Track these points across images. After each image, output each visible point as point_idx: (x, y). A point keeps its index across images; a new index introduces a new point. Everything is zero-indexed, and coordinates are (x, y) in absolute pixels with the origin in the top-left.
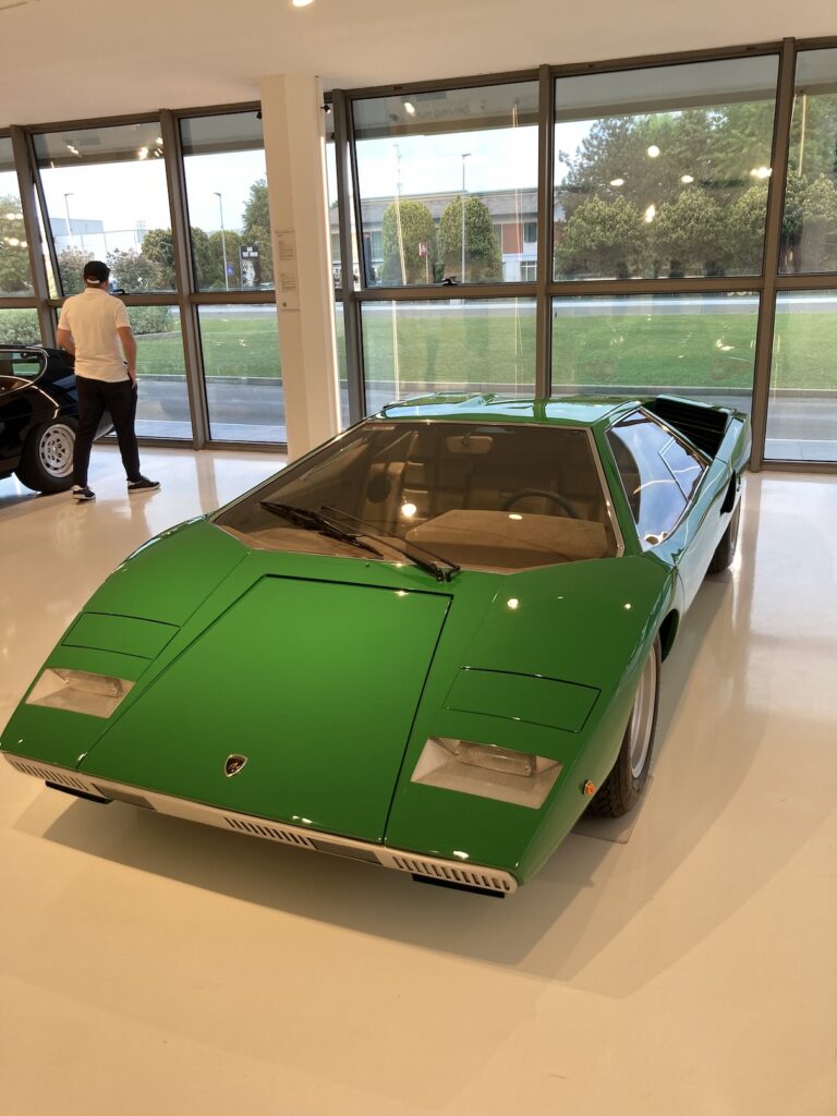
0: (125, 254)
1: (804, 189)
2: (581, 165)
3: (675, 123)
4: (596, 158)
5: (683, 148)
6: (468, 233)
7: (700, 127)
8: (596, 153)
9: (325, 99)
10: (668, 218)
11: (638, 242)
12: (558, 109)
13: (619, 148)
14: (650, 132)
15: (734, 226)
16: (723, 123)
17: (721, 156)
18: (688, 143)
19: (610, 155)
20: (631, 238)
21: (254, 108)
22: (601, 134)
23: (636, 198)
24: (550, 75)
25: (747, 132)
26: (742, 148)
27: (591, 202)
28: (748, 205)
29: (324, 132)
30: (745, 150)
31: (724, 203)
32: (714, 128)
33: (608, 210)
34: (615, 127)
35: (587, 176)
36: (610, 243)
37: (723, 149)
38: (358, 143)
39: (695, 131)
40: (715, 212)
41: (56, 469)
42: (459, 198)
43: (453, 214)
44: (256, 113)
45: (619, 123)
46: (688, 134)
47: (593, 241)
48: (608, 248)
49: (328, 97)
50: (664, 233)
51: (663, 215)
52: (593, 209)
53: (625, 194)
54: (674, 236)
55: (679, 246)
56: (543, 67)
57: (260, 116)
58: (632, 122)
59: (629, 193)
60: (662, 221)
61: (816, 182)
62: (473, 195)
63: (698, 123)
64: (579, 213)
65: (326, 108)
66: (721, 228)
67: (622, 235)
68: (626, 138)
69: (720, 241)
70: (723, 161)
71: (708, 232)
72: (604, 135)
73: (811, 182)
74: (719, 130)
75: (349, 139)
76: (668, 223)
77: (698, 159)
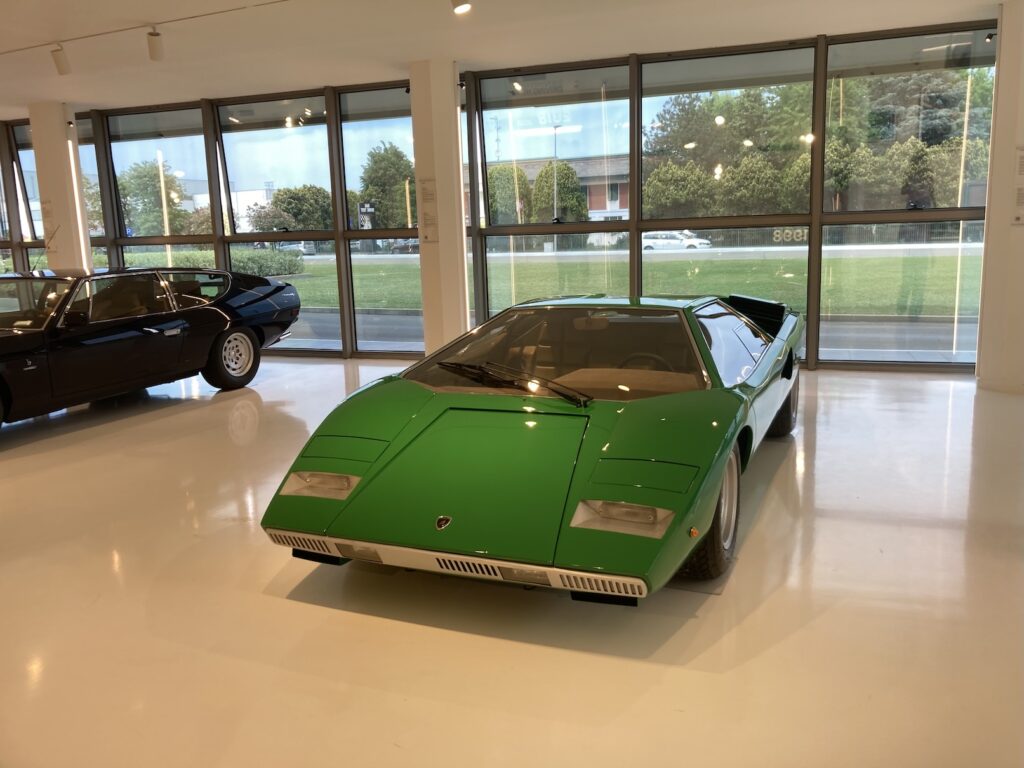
0: (263, 208)
1: (847, 156)
2: (656, 135)
3: (735, 101)
4: (669, 129)
5: (744, 122)
6: (559, 193)
7: (757, 105)
8: (670, 125)
9: (461, 78)
10: (733, 179)
11: (708, 200)
12: (644, 86)
13: (689, 121)
14: (714, 108)
15: (791, 186)
16: (777, 102)
17: (777, 128)
18: (746, 117)
19: (681, 127)
20: (701, 196)
21: (405, 85)
22: (672, 110)
23: (704, 163)
24: (637, 62)
25: (797, 109)
26: (793, 122)
27: (665, 166)
28: (801, 168)
29: (459, 103)
30: (796, 124)
31: (779, 166)
32: (768, 105)
33: (680, 173)
34: (684, 104)
35: (663, 143)
36: (683, 201)
37: (778, 122)
38: (484, 112)
39: (753, 108)
40: (773, 174)
41: (234, 370)
42: (551, 162)
43: (545, 177)
44: (405, 89)
45: (688, 101)
46: (747, 110)
47: (668, 199)
48: (681, 205)
49: (463, 77)
50: (730, 191)
51: (728, 176)
52: (667, 172)
53: (694, 160)
54: (738, 194)
55: (744, 203)
56: (632, 55)
57: (408, 91)
58: (698, 99)
59: (698, 159)
60: (728, 181)
61: (858, 150)
62: (562, 161)
63: (755, 101)
64: (655, 175)
65: (462, 85)
66: (778, 187)
67: (693, 193)
68: (694, 113)
69: (778, 199)
70: (777, 133)
71: (767, 191)
72: (676, 111)
73: (853, 150)
74: (772, 108)
75: (477, 110)
76: (733, 183)
77: (757, 130)
